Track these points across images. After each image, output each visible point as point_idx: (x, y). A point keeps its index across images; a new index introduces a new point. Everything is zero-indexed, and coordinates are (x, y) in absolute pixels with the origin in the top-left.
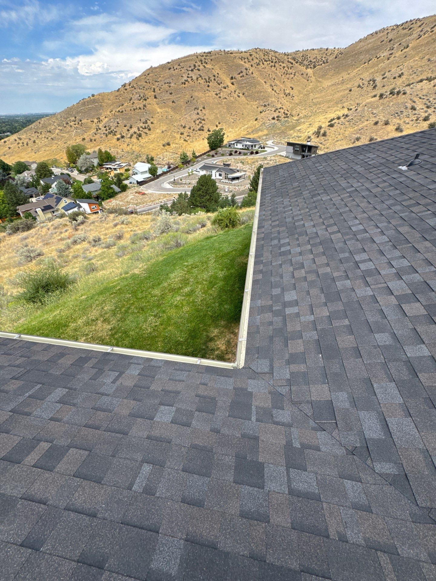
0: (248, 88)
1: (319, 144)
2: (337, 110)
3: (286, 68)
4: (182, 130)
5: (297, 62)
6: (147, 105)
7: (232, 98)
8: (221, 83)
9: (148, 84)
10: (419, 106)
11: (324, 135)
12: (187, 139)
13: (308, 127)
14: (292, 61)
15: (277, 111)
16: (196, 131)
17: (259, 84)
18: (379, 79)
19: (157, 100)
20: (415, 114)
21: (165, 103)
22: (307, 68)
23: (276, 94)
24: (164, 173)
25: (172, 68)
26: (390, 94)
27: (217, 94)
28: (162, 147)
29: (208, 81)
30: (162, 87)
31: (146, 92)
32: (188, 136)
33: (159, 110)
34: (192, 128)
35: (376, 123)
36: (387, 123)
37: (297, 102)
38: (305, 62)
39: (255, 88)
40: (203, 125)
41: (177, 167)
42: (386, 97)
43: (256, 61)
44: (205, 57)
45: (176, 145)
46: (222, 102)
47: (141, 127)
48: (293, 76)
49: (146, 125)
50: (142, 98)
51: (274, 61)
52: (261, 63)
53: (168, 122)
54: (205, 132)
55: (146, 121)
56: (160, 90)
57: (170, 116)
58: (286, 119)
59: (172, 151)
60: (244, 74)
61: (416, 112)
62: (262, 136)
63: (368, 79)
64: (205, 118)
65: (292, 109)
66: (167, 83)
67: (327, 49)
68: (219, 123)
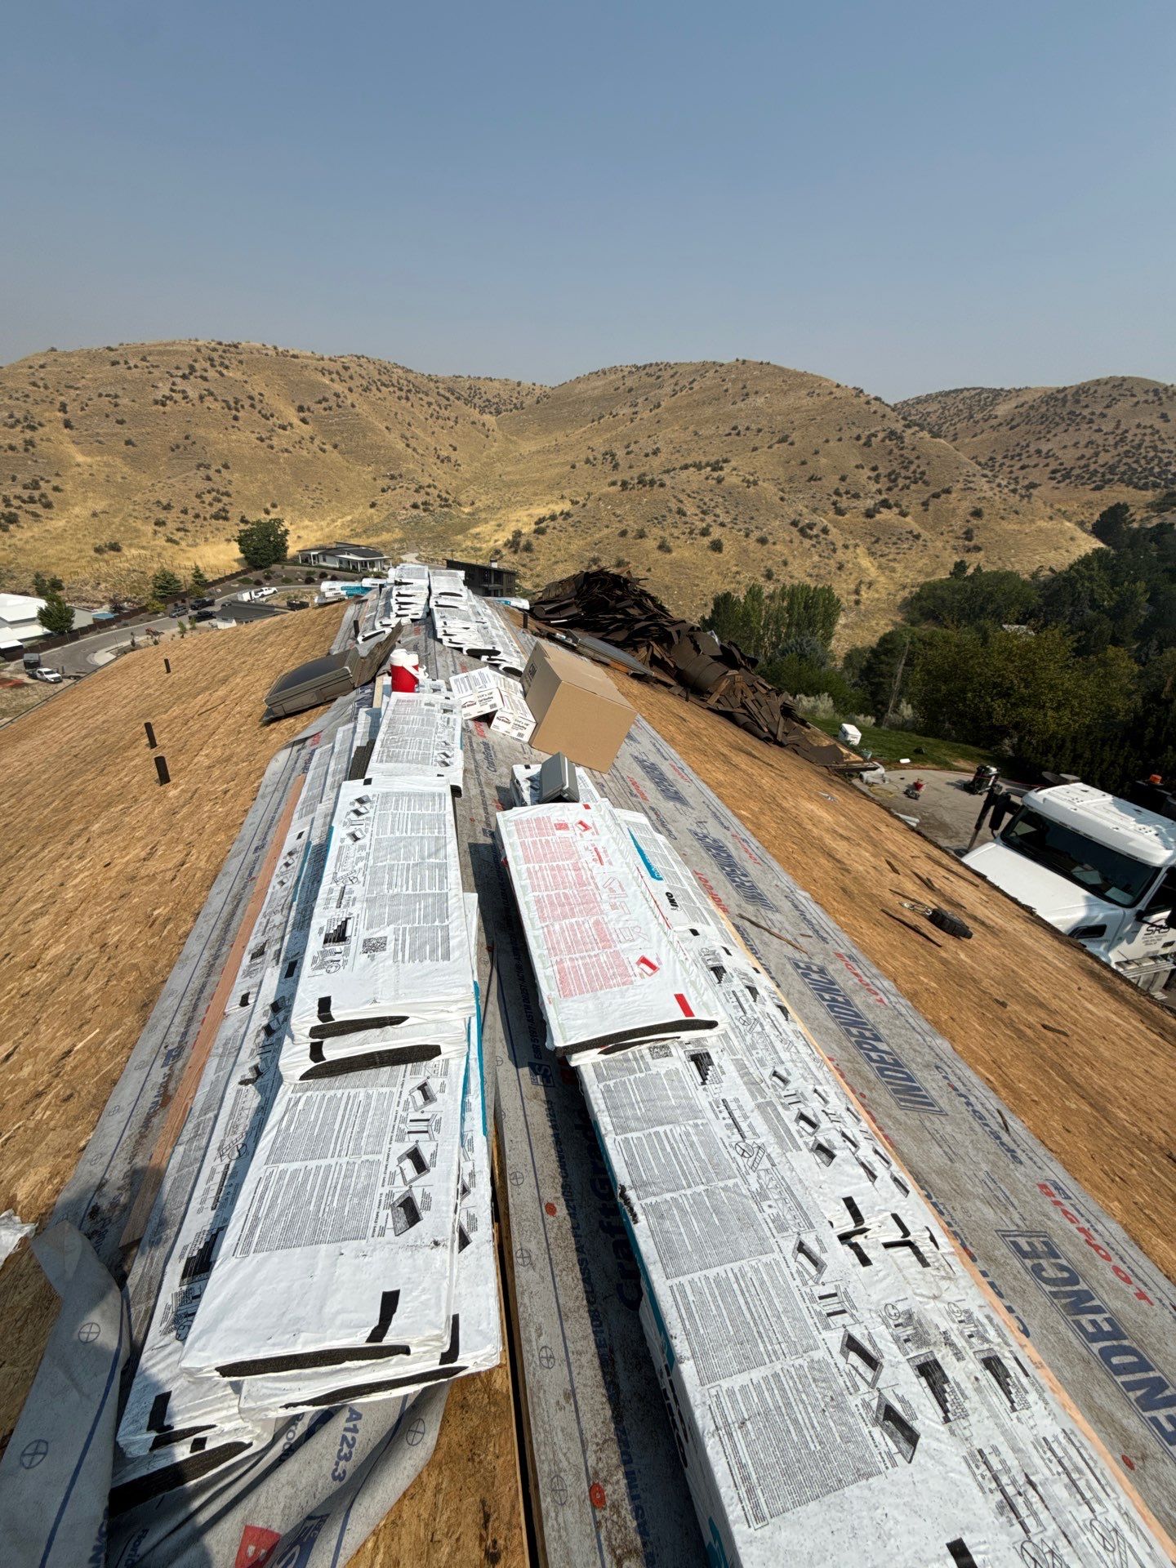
0: (345, 435)
1: (520, 568)
2: (552, 502)
3: (434, 406)
4: (162, 515)
5: (458, 399)
6: (37, 440)
7: (305, 453)
8: (272, 416)
9: (42, 389)
10: (690, 509)
11: (528, 548)
12: (175, 538)
13: (496, 531)
14: (447, 395)
15: (423, 492)
16: (205, 519)
17: (372, 430)
18: (620, 453)
19: (74, 433)
20: (686, 523)
21: (100, 442)
22: (482, 412)
23: (416, 456)
24: (99, 625)
25: (122, 362)
26: (639, 483)
27: (262, 440)
28: (92, 553)
29: (234, 406)
30: (90, 403)
31: (36, 410)
32: (178, 530)
33: (80, 459)
34: (191, 513)
35: (623, 533)
36: (641, 535)
37: (468, 476)
38: (476, 400)
39: (365, 436)
40: (227, 508)
41: (144, 609)
42: (633, 488)
43: (358, 381)
44: (220, 353)
45: (143, 552)
46: (279, 458)
47: (16, 497)
48: (452, 424)
49: (36, 494)
50: (18, 421)
51: (405, 388)
52: (374, 388)
53: (113, 491)
54: (230, 523)
55: (36, 482)
56: (82, 409)
57: (119, 476)
58: (446, 509)
59: (127, 565)
60: (332, 402)
61: (687, 519)
62: (389, 543)
63: (602, 450)
64: (230, 489)
65: (458, 490)
66: (107, 396)
67: (519, 384)
68: (274, 506)
